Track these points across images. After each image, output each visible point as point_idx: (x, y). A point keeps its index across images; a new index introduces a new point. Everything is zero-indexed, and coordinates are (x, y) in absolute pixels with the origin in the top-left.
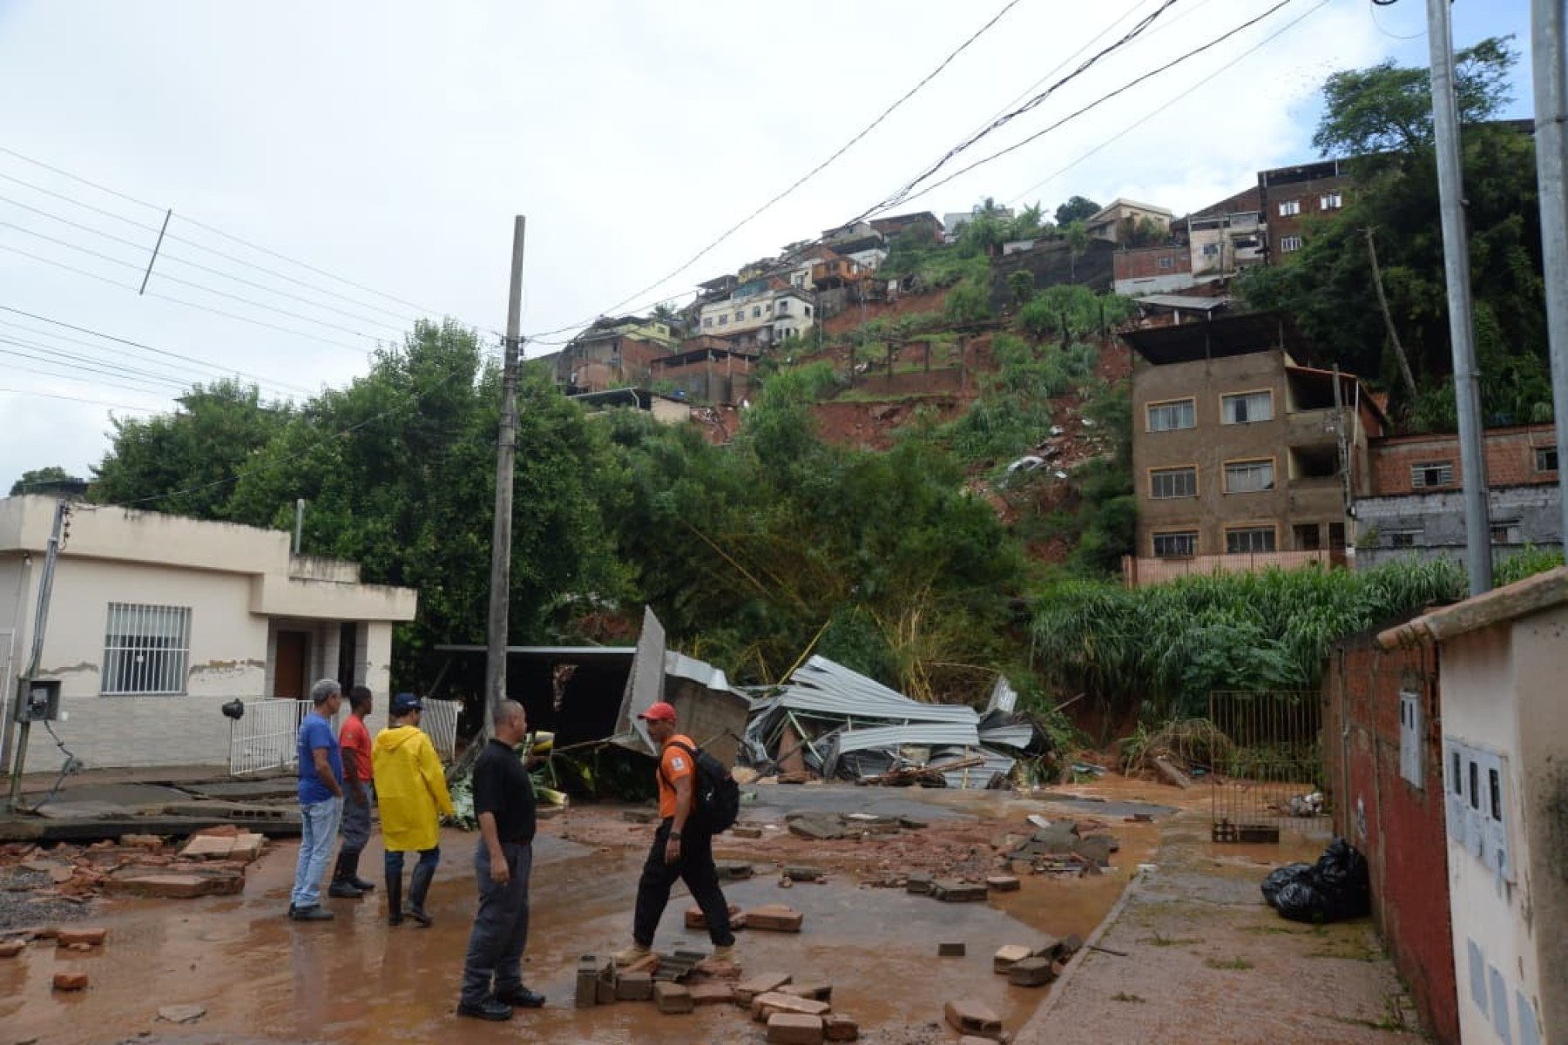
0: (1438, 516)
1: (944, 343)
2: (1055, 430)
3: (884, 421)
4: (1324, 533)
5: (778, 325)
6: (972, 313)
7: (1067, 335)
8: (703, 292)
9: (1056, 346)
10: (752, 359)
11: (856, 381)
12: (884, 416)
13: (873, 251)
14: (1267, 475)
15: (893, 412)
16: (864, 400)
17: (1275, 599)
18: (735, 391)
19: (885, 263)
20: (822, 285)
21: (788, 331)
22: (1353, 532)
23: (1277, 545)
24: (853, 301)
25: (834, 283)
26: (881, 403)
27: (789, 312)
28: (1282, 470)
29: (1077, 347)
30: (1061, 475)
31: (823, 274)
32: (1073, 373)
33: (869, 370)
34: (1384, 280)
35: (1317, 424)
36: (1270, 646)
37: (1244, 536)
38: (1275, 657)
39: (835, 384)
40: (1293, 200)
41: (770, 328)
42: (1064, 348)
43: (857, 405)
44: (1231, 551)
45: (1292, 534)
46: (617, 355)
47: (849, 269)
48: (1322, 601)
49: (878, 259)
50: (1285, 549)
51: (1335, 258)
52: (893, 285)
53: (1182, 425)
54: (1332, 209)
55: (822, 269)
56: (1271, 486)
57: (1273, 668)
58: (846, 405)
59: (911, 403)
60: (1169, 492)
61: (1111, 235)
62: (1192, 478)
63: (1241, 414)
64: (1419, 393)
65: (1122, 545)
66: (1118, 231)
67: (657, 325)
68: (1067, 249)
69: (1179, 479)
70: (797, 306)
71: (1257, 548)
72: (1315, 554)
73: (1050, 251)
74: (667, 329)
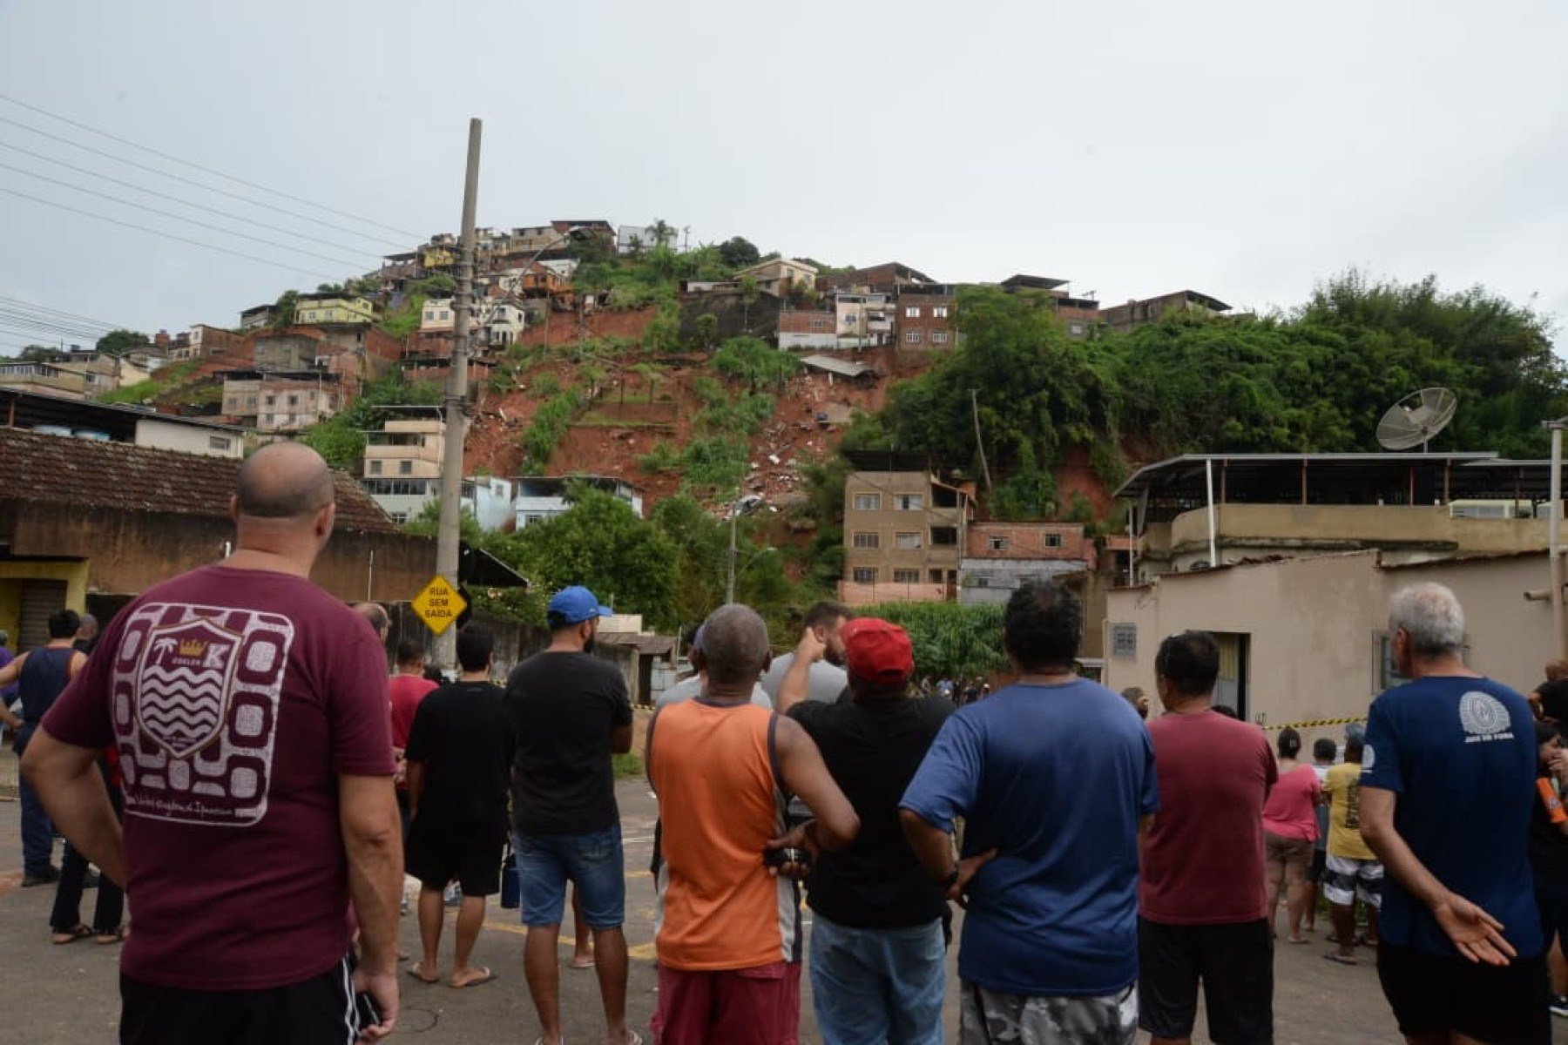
0: (1000, 571)
1: (652, 373)
2: (755, 465)
3: (622, 442)
4: (945, 575)
5: (496, 328)
6: (667, 342)
7: (754, 386)
8: (389, 263)
9: (746, 393)
10: (490, 365)
11: (592, 404)
12: (621, 437)
13: (566, 261)
14: (917, 541)
15: (628, 436)
16: (605, 423)
17: (931, 618)
18: (480, 394)
19: (577, 271)
20: (529, 294)
21: (505, 334)
22: (960, 576)
23: (920, 578)
24: (556, 310)
25: (542, 293)
26: (618, 427)
27: (506, 318)
28: (925, 540)
29: (762, 395)
30: (774, 509)
31: (531, 284)
32: (760, 417)
33: (600, 395)
34: (979, 413)
35: (945, 515)
36: (934, 644)
37: (903, 574)
38: (936, 649)
39: (578, 407)
40: (915, 306)
41: (488, 330)
42: (752, 393)
43: (601, 429)
44: (896, 581)
45: (927, 572)
46: (360, 345)
47: (553, 283)
48: (953, 620)
49: (570, 267)
50: (924, 582)
51: (950, 389)
52: (590, 300)
53: (873, 507)
54: (940, 317)
55: (531, 279)
56: (919, 546)
57: (935, 653)
58: (593, 428)
59: (641, 431)
60: (863, 544)
61: (775, 290)
62: (876, 539)
63: (906, 505)
64: (993, 488)
65: (838, 573)
66: (781, 288)
67: (362, 301)
68: (740, 296)
69: (869, 537)
70: (512, 313)
71: (910, 581)
72: (940, 586)
73: (726, 295)
74: (370, 305)
